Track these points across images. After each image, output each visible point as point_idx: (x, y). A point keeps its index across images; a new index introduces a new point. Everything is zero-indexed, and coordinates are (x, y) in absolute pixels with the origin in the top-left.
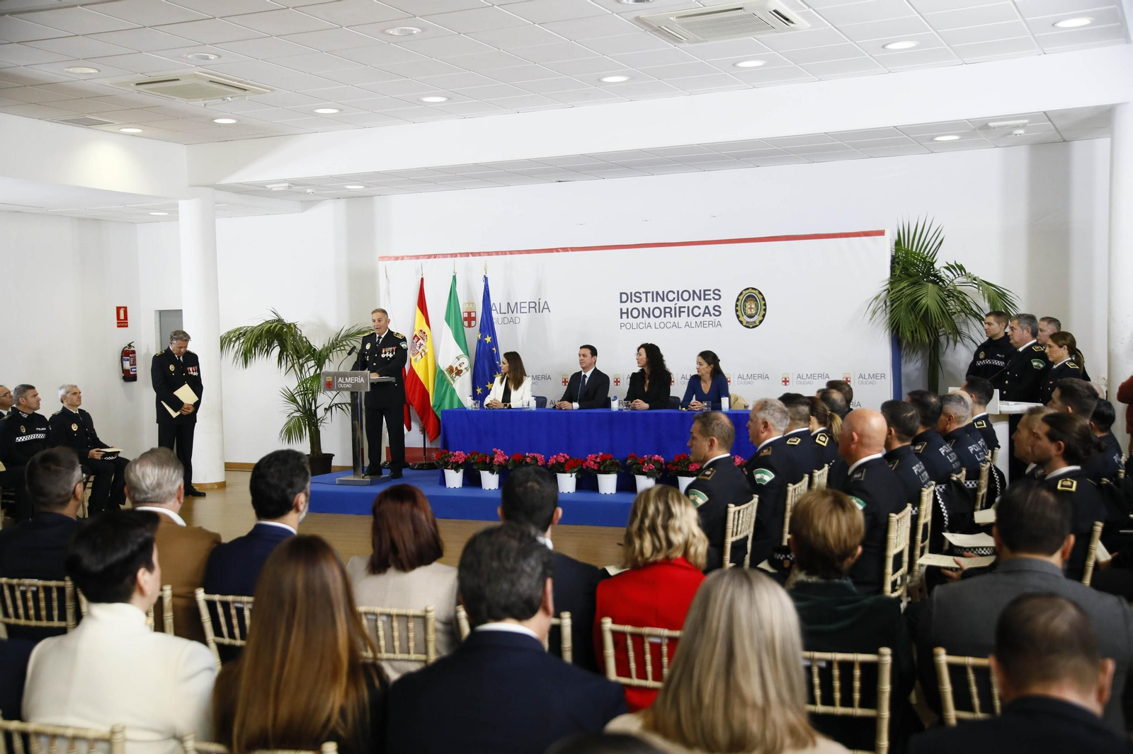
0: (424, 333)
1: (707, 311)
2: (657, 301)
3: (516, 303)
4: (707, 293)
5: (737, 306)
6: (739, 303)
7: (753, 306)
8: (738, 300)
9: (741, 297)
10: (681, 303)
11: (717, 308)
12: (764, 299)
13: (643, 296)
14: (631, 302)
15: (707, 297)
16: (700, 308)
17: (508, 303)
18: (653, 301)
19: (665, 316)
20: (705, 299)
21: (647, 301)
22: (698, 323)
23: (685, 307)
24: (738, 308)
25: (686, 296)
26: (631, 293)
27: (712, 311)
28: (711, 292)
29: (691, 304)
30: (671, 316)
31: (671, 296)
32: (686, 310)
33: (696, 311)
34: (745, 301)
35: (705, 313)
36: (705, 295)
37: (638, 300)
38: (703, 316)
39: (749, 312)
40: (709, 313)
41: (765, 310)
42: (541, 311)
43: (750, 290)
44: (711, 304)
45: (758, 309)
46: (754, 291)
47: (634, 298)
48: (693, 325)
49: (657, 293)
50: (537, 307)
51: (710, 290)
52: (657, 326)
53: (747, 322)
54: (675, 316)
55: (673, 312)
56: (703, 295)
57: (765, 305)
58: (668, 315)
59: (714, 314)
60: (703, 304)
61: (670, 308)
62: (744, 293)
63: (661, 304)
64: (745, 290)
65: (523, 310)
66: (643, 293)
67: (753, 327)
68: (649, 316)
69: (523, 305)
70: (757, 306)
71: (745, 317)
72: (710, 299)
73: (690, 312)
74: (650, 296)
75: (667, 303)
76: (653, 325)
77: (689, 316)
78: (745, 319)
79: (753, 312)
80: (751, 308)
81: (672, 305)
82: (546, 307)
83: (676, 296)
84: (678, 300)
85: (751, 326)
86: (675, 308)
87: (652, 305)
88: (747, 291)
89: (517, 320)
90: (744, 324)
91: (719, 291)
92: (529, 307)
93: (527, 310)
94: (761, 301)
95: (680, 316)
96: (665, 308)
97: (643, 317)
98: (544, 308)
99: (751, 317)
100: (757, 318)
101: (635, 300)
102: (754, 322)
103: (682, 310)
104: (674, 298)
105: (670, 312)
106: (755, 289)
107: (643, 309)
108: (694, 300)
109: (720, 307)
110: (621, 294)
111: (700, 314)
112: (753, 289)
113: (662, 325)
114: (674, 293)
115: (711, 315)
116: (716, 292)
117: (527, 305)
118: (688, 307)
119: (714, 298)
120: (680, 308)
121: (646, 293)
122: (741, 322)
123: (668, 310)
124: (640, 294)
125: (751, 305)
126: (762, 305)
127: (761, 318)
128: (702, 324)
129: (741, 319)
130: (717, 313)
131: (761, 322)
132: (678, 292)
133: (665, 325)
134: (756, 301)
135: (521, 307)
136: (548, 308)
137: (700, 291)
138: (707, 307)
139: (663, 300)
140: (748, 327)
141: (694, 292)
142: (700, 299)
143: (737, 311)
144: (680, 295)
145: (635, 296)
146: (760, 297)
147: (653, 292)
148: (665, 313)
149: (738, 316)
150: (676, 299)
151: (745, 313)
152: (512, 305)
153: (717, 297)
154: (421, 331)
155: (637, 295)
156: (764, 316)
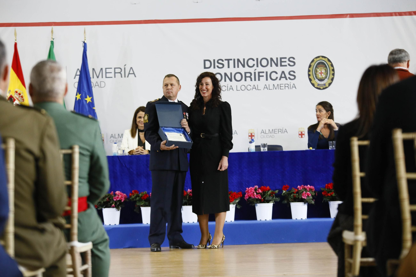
0: (20, 94)
1: (283, 76)
2: (238, 67)
3: (102, 69)
4: (283, 60)
5: (309, 71)
6: (311, 69)
7: (323, 71)
8: (310, 66)
9: (313, 64)
10: (260, 69)
11: (292, 73)
12: (332, 65)
13: (225, 63)
14: (214, 68)
15: (283, 64)
16: (276, 73)
17: (93, 69)
18: (234, 67)
19: (245, 80)
20: (281, 65)
21: (229, 67)
22: (276, 86)
23: (263, 72)
24: (311, 73)
25: (264, 62)
26: (214, 60)
27: (288, 76)
28: (287, 60)
29: (269, 69)
30: (251, 80)
31: (251, 62)
32: (264, 74)
33: (274, 75)
34: (316, 67)
35: (281, 77)
36: (281, 62)
37: (221, 66)
38: (280, 79)
39: (320, 76)
40: (285, 77)
41: (333, 74)
42: (127, 75)
43: (321, 58)
44: (287, 70)
45: (327, 74)
46: (323, 59)
47: (216, 64)
48: (271, 87)
49: (239, 60)
50: (123, 73)
51: (286, 58)
52: (239, 89)
53: (318, 85)
54: (255, 80)
55: (253, 77)
56: (280, 62)
57: (333, 70)
58: (248, 79)
59: (289, 78)
60: (279, 69)
61: (251, 73)
62: (315, 60)
63: (242, 70)
64: (316, 58)
65: (108, 75)
66: (226, 60)
67: (324, 89)
68: (231, 80)
69: (108, 71)
70: (326, 71)
71: (316, 80)
72: (286, 66)
73: (269, 76)
74: (231, 63)
75: (247, 69)
76: (235, 88)
77: (267, 80)
78: (316, 82)
79: (324, 76)
80: (321, 73)
81: (252, 70)
82: (131, 72)
83: (255, 62)
84: (257, 66)
85: (322, 88)
86: (255, 73)
87: (234, 71)
88: (318, 59)
89: (103, 85)
90: (316, 86)
91: (294, 58)
92: (115, 73)
93: (112, 75)
94: (330, 66)
95: (259, 80)
96: (245, 73)
97: (225, 81)
98: (129, 74)
99: (321, 80)
100: (326, 81)
101: (218, 67)
102: (325, 85)
103: (261, 74)
104: (254, 65)
105: (250, 77)
106: (325, 57)
107: (226, 74)
108: (271, 66)
109: (294, 72)
110: (205, 61)
111: (277, 78)
112: (323, 57)
113: (243, 88)
114: (253, 60)
115: (286, 79)
116: (291, 59)
117: (112, 71)
118: (267, 72)
119: (289, 65)
120: (259, 73)
121: (228, 60)
122: (313, 85)
123: (248, 75)
124: (223, 61)
125: (321, 70)
126: (331, 71)
127: (330, 81)
128: (279, 86)
129: (313, 82)
130: (292, 77)
131: (330, 84)
132: (257, 59)
133: (246, 88)
134: (326, 67)
135: (106, 73)
136: (134, 73)
137: (277, 58)
138: (283, 72)
139: (244, 66)
140: (319, 89)
141: (272, 59)
142: (277, 65)
143: (309, 75)
144: (259, 62)
145: (218, 63)
146: (329, 63)
147: (234, 60)
148: (246, 77)
149: (310, 80)
150: (256, 65)
151: (316, 77)
152: (98, 71)
153: (292, 64)
154: (16, 92)
155: (220, 62)
156: (332, 79)
